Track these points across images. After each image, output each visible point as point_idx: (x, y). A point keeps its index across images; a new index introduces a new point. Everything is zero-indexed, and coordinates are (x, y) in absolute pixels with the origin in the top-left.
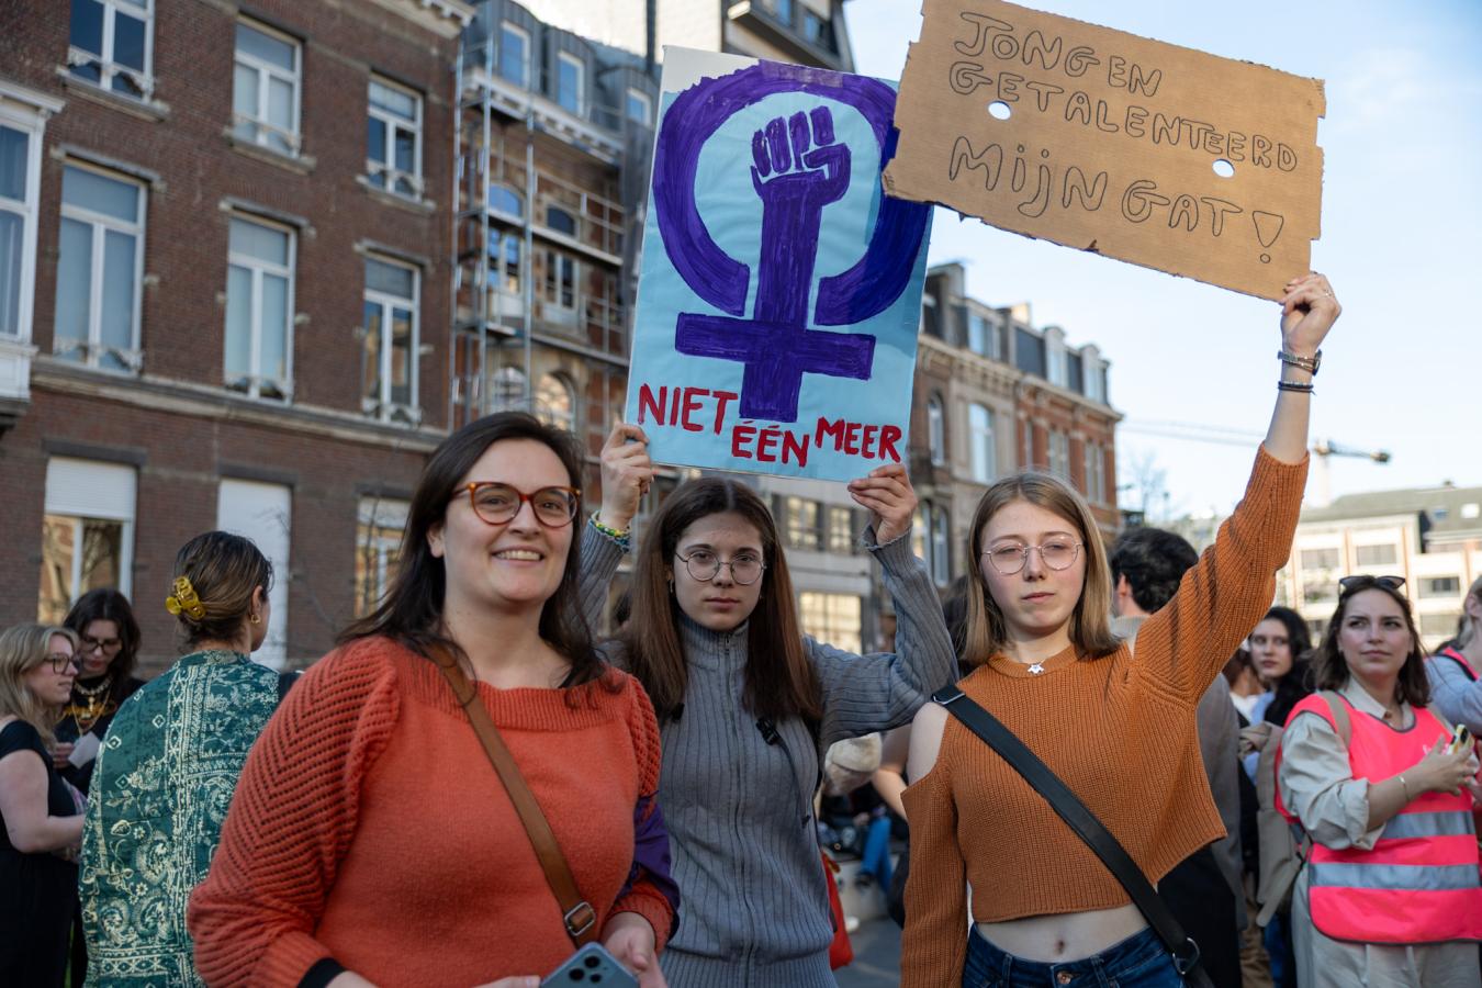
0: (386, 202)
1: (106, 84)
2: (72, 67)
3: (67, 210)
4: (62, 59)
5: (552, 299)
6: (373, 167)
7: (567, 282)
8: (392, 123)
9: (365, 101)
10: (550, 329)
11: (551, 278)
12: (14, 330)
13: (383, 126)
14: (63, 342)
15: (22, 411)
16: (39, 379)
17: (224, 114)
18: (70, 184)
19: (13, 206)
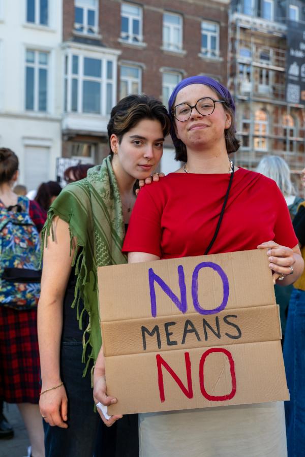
0: (208, 61)
1: (130, 41)
2: (123, 38)
3: (123, 78)
4: (119, 36)
5: (261, 83)
6: (203, 50)
7: (267, 76)
8: (209, 35)
9: (200, 29)
10: (260, 96)
11: (261, 76)
13: (206, 36)
17: (160, 43)
18: (123, 71)
19: (110, 81)
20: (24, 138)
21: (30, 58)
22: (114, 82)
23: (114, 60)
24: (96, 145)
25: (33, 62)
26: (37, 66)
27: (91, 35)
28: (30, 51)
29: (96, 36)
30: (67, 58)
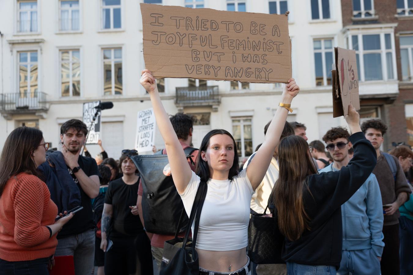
1: (407, 14)
2: (398, 14)
3: (402, 47)
4: (395, 13)
12: (393, 78)
14: (405, 77)
15: (397, 96)
16: (401, 87)
18: (401, 41)
19: (389, 51)
20: (316, 108)
21: (317, 45)
22: (393, 50)
23: (392, 32)
24: (381, 106)
25: (320, 48)
26: (323, 51)
27: (369, 18)
28: (317, 40)
29: (373, 17)
30: (347, 39)
